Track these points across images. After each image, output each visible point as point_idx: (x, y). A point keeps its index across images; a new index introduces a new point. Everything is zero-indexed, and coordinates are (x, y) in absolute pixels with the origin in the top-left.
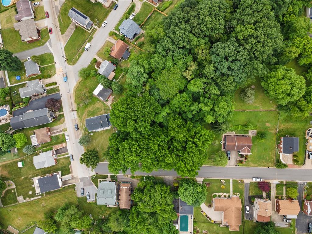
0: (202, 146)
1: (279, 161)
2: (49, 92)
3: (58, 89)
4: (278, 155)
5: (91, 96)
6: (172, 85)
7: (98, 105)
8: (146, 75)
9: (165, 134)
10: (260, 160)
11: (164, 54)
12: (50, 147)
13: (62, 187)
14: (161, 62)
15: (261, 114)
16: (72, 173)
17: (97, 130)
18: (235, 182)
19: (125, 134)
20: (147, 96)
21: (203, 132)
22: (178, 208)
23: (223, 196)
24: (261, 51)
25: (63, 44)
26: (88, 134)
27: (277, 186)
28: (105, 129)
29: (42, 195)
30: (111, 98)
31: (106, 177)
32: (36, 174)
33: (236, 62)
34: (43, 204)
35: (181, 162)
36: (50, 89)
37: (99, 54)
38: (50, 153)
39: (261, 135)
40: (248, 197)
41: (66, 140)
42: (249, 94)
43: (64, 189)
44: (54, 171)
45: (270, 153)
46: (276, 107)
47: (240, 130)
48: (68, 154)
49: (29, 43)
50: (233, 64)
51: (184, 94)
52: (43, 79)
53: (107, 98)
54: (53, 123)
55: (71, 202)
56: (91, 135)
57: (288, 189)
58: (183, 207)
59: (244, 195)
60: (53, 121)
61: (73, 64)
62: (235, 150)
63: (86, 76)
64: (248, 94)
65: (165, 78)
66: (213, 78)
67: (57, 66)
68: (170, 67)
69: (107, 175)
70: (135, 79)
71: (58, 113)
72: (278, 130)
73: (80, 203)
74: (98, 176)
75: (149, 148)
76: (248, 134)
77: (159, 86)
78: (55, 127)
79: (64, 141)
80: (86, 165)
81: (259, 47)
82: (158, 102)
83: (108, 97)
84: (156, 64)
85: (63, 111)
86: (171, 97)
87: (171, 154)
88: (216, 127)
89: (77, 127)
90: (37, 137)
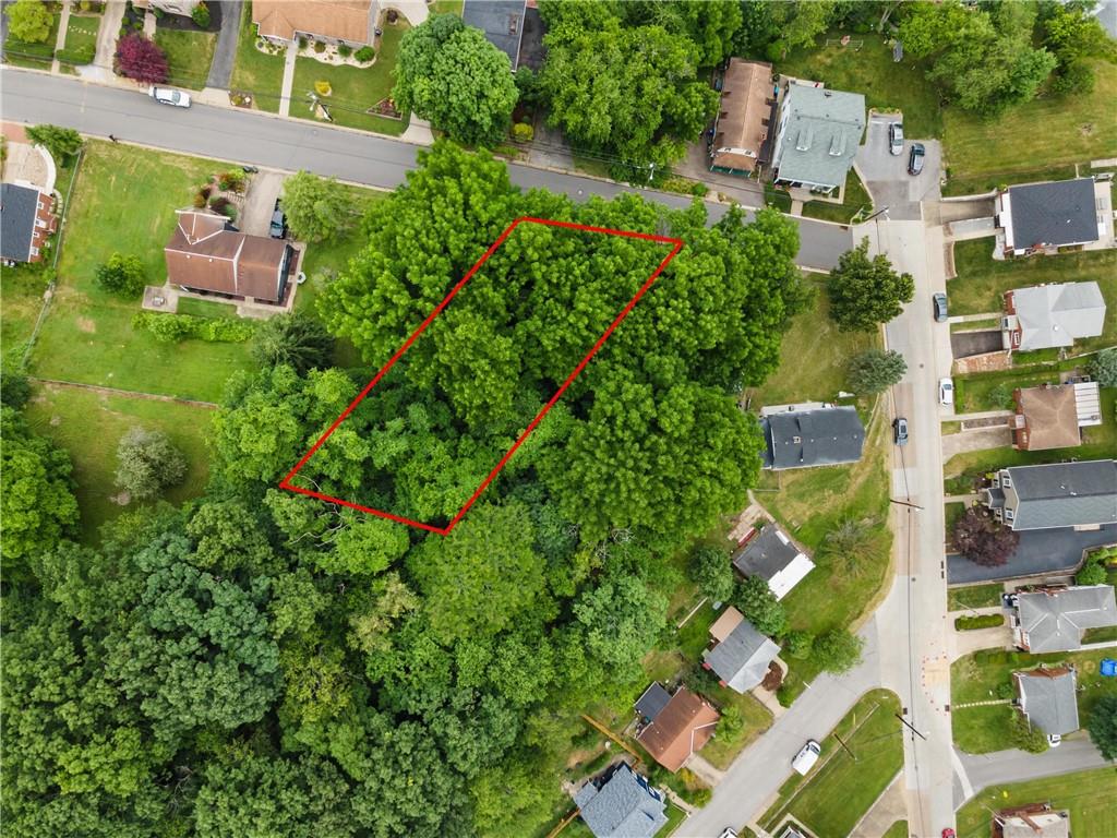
0: (378, 271)
1: (60, 162)
2: (992, 594)
3: (953, 601)
4: (63, 185)
5: (824, 553)
6: (476, 560)
7: (800, 511)
8: (580, 618)
9: (535, 351)
10: (148, 180)
11: (491, 698)
12: (1023, 365)
13: (1001, 192)
14: (507, 666)
15: (110, 375)
16: (949, 246)
17: (817, 406)
18: (270, 101)
19: (709, 376)
20: (588, 528)
21: (365, 331)
22: (527, 29)
23: (330, 49)
24: (44, 662)
25: (906, 780)
26: (857, 398)
27: (89, 59)
28: (787, 407)
29: (1087, 170)
30: (741, 532)
31: (811, 209)
32: (1097, 263)
33: (166, 627)
34: (1090, 134)
35: (484, 217)
36: (986, 606)
37: (764, 720)
38: (1028, 342)
39: (122, 283)
40: (224, 29)
41: (951, 383)
42: (142, 470)
43: (992, 180)
44: (1022, 262)
45: (95, 201)
46: (38, 396)
47: (212, 319)
48: (954, 326)
49: (1042, 804)
50: (183, 618)
51: (425, 512)
52: (1009, 648)
53: (756, 535)
54: (994, 461)
55: (971, 122)
56: (845, 391)
57: (44, 36)
58: (506, 30)
59: (237, 41)
60: (993, 471)
61: (875, 691)
62: (247, 236)
63: (832, 637)
64: (142, 472)
65: (499, 596)
66: (287, 565)
67: (943, 696)
68: (469, 639)
69: (803, 214)
70: (633, 604)
71: (970, 500)
72: (48, 294)
73: (934, 113)
74: (842, 217)
75: (616, 298)
76: (180, 298)
77: (531, 560)
78: (988, 444)
79: (961, 383)
80: (891, 269)
81: (48, 681)
82: (546, 491)
83: (754, 540)
84: (532, 662)
85: (947, 505)
86: (487, 510)
87: (522, 259)
88: (309, 349)
89: (898, 430)
90: (1072, 414)
